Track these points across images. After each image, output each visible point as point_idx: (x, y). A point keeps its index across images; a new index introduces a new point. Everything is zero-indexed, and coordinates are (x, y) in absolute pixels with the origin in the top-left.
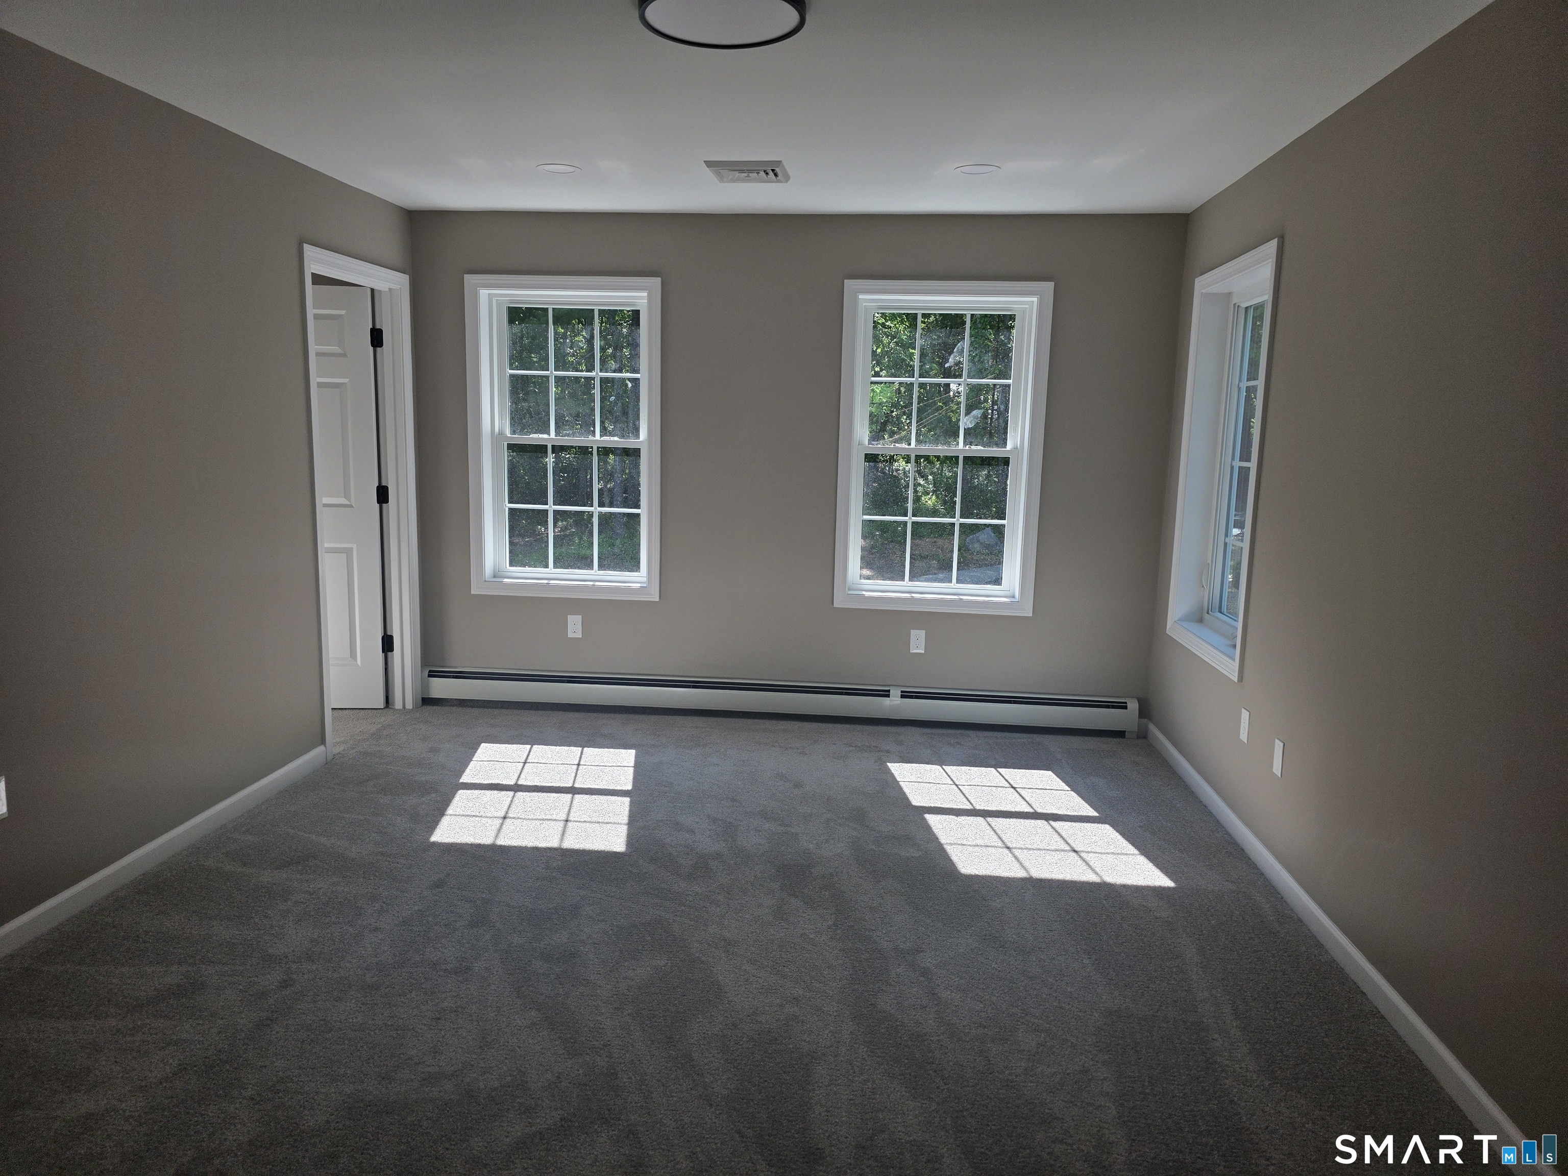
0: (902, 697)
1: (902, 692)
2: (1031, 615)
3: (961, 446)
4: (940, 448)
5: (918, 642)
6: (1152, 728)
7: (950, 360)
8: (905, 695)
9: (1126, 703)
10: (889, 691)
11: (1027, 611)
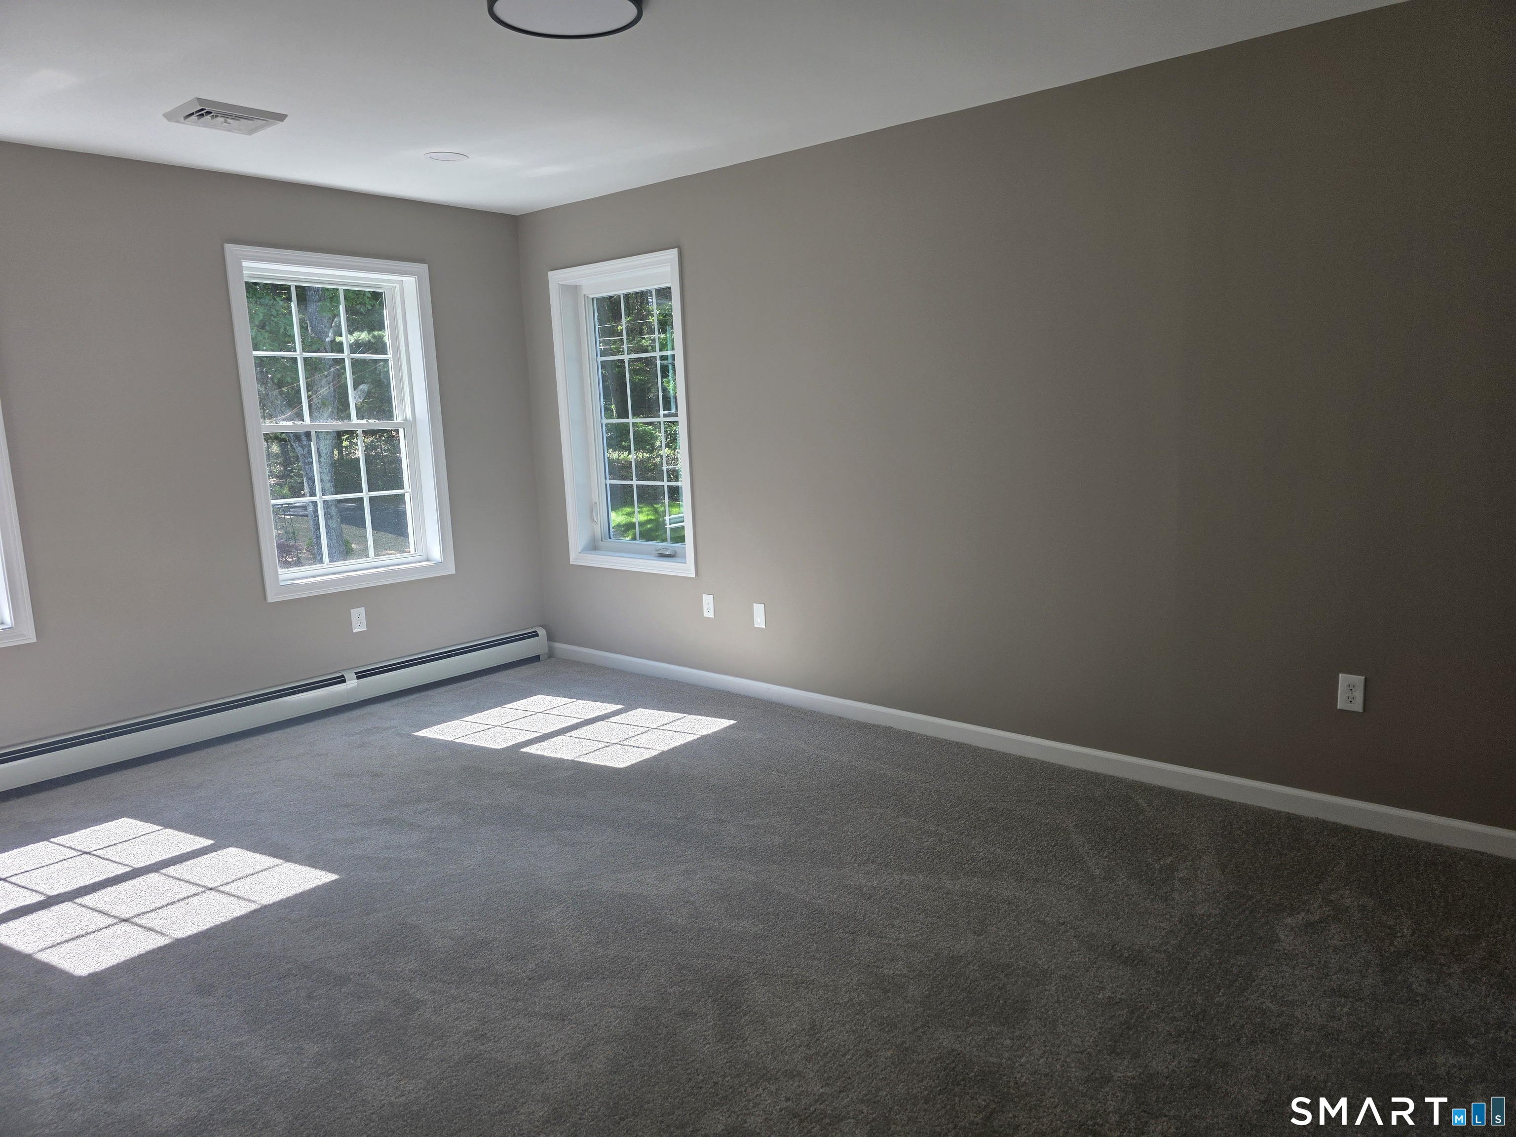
0: (358, 678)
1: (356, 673)
2: (454, 572)
3: (354, 419)
4: (334, 423)
5: (359, 620)
6: (558, 646)
7: (330, 334)
8: (360, 676)
9: (536, 631)
10: (343, 676)
11: (451, 569)
